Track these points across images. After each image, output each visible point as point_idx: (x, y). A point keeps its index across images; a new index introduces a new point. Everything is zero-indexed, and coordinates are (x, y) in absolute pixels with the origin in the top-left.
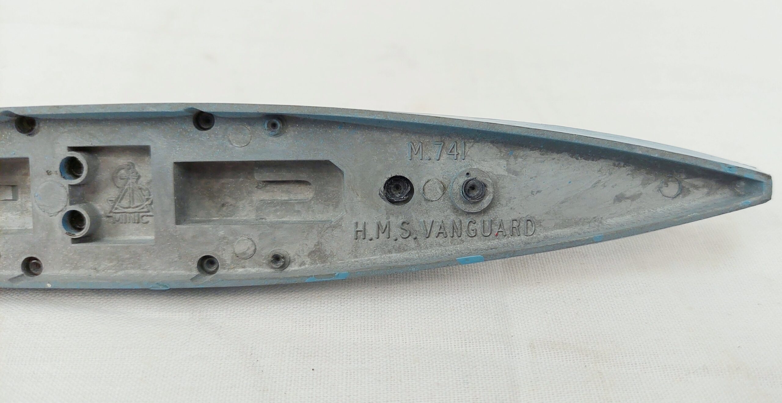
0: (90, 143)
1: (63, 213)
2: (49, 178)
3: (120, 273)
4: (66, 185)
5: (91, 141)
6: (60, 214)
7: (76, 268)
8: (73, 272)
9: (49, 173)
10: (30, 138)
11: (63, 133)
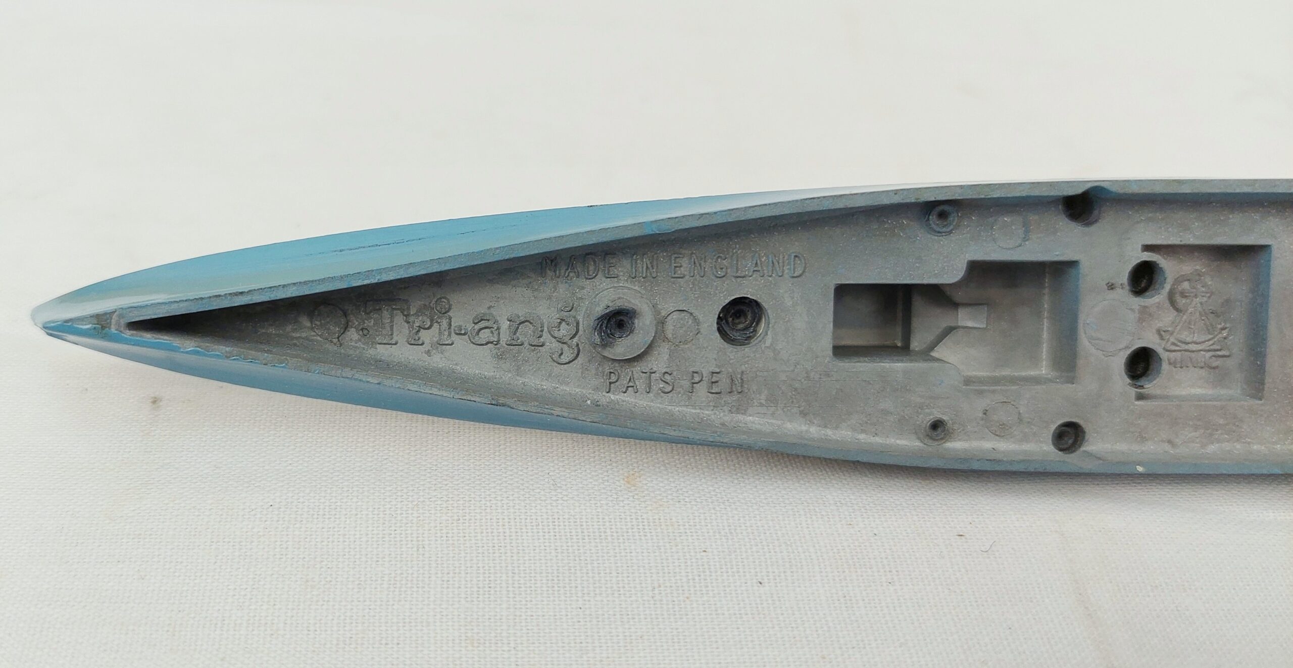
0: (1179, 239)
1: (1129, 352)
2: (1112, 295)
3: (1212, 448)
4: (1136, 307)
5: (1181, 236)
6: (1122, 353)
7: (1143, 439)
8: (1136, 447)
9: (1111, 287)
10: (1086, 229)
11: (1138, 222)
